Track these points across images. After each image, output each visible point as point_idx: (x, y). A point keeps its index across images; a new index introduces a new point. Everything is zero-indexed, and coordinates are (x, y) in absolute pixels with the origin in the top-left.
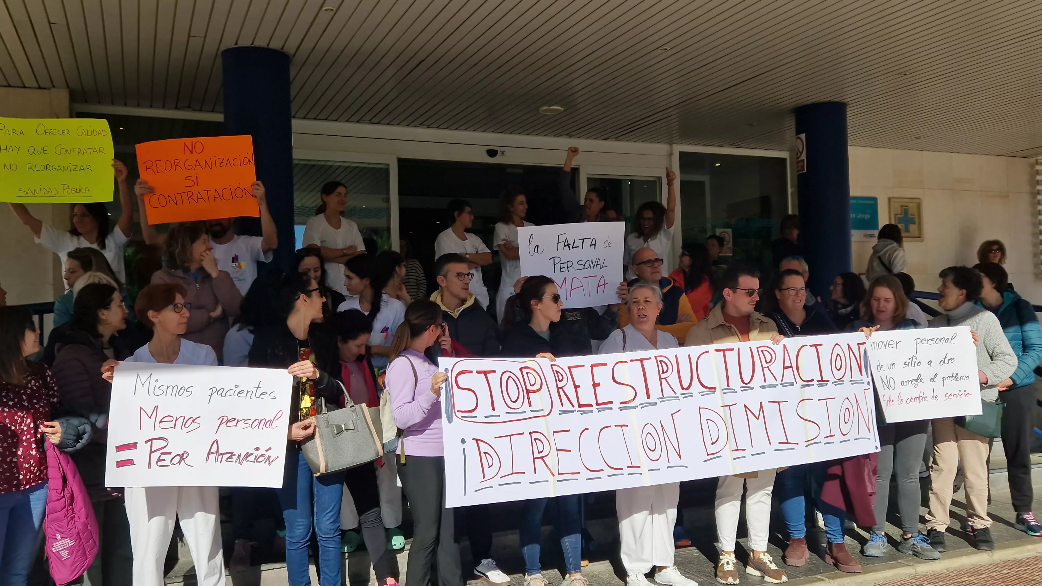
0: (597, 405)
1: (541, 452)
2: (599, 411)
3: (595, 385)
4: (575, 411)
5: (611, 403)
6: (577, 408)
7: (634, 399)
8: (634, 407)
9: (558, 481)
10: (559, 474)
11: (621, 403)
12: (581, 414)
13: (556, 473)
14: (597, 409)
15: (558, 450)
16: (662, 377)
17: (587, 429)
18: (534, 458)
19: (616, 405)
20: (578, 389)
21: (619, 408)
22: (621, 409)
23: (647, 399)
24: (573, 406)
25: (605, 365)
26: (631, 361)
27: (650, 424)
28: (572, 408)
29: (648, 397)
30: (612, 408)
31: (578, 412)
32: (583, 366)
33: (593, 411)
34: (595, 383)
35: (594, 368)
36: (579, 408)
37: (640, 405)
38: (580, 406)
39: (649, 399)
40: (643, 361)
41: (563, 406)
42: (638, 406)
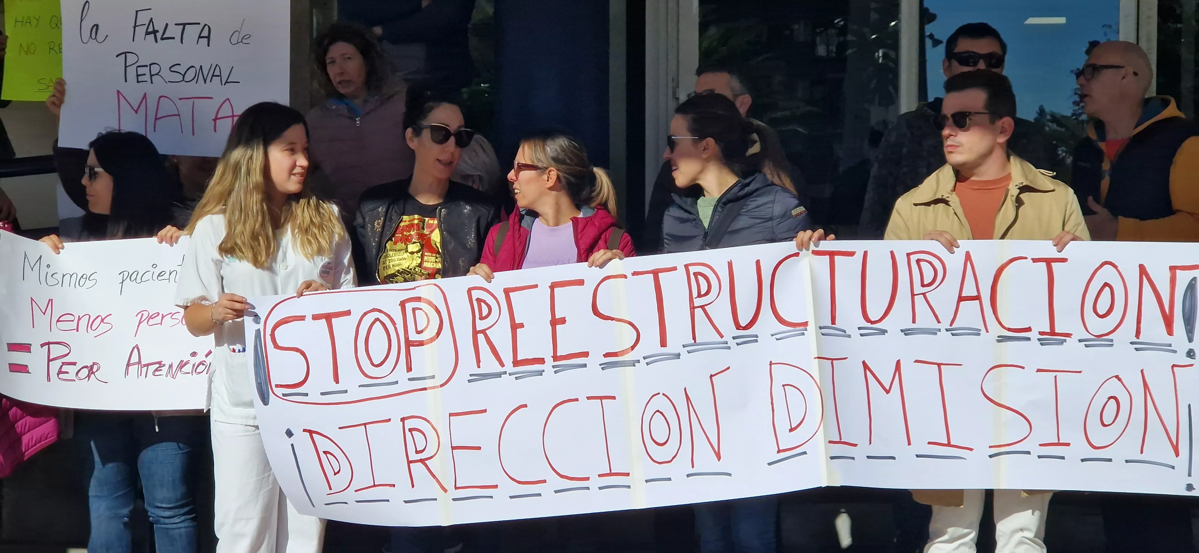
0: (555, 360)
1: (421, 451)
2: (556, 372)
3: (555, 322)
4: (505, 373)
5: (586, 354)
6: (509, 366)
7: (633, 348)
8: (633, 363)
9: (454, 499)
10: (456, 487)
11: (607, 355)
12: (517, 378)
13: (450, 486)
14: (554, 367)
15: (453, 448)
16: (696, 305)
17: (525, 406)
18: (409, 462)
19: (596, 359)
20: (519, 331)
21: (600, 365)
22: (605, 366)
23: (661, 347)
24: (502, 365)
25: (581, 282)
26: (635, 274)
27: (664, 394)
28: (499, 369)
29: (663, 344)
30: (585, 366)
31: (510, 374)
32: (536, 286)
33: (544, 371)
34: (557, 318)
35: (556, 290)
36: (514, 367)
37: (644, 358)
38: (516, 363)
39: (664, 347)
40: (660, 274)
41: (479, 367)
42: (642, 360)
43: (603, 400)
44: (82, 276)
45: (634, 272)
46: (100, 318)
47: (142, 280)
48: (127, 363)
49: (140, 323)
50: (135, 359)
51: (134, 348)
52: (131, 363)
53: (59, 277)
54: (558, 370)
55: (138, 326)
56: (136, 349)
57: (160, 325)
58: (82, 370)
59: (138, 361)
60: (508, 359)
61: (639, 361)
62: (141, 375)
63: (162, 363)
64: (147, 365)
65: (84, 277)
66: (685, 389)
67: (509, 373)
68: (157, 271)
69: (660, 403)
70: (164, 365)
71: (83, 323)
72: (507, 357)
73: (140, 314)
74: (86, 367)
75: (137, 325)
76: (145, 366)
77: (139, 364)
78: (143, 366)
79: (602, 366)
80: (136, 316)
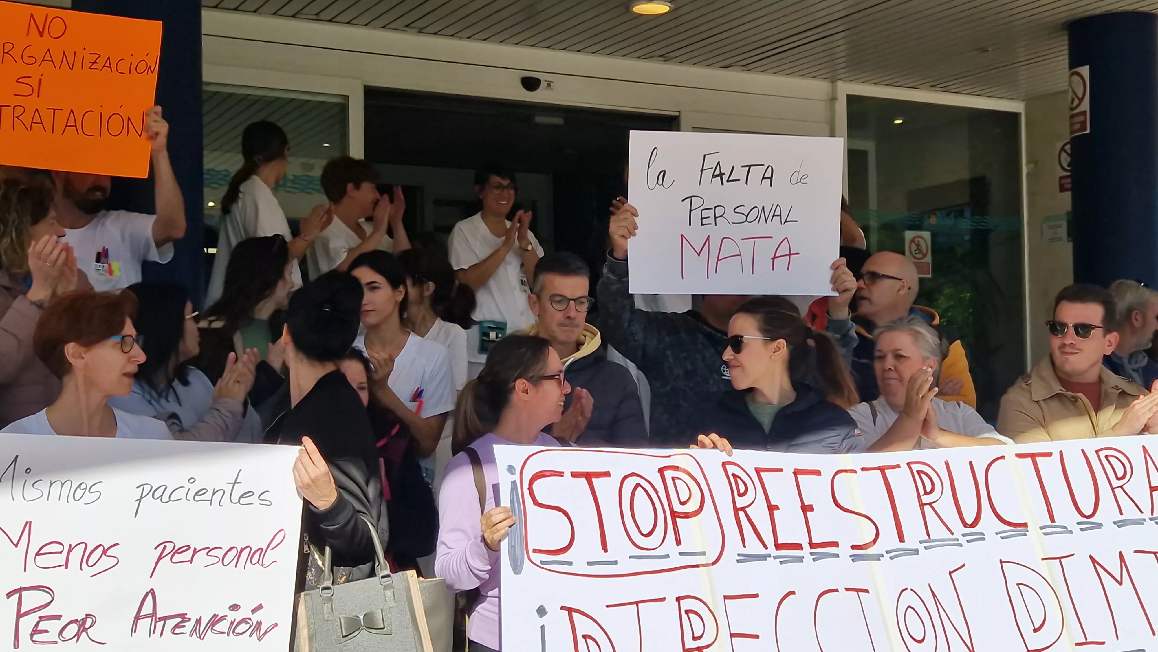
26: (864, 469)
29: (901, 539)
30: (837, 556)
34: (805, 504)
35: (799, 476)
39: (902, 542)
40: (886, 471)
42: (885, 554)
43: (859, 593)
46: (101, 548)
47: (171, 499)
48: (134, 615)
49: (160, 558)
51: (147, 594)
55: (156, 564)
56: (150, 595)
57: (189, 562)
58: (69, 626)
59: (151, 613)
62: (154, 633)
63: (186, 616)
64: (165, 619)
70: (189, 619)
71: (77, 554)
73: (162, 546)
74: (76, 621)
75: (156, 561)
76: (161, 619)
77: (153, 616)
80: (156, 548)
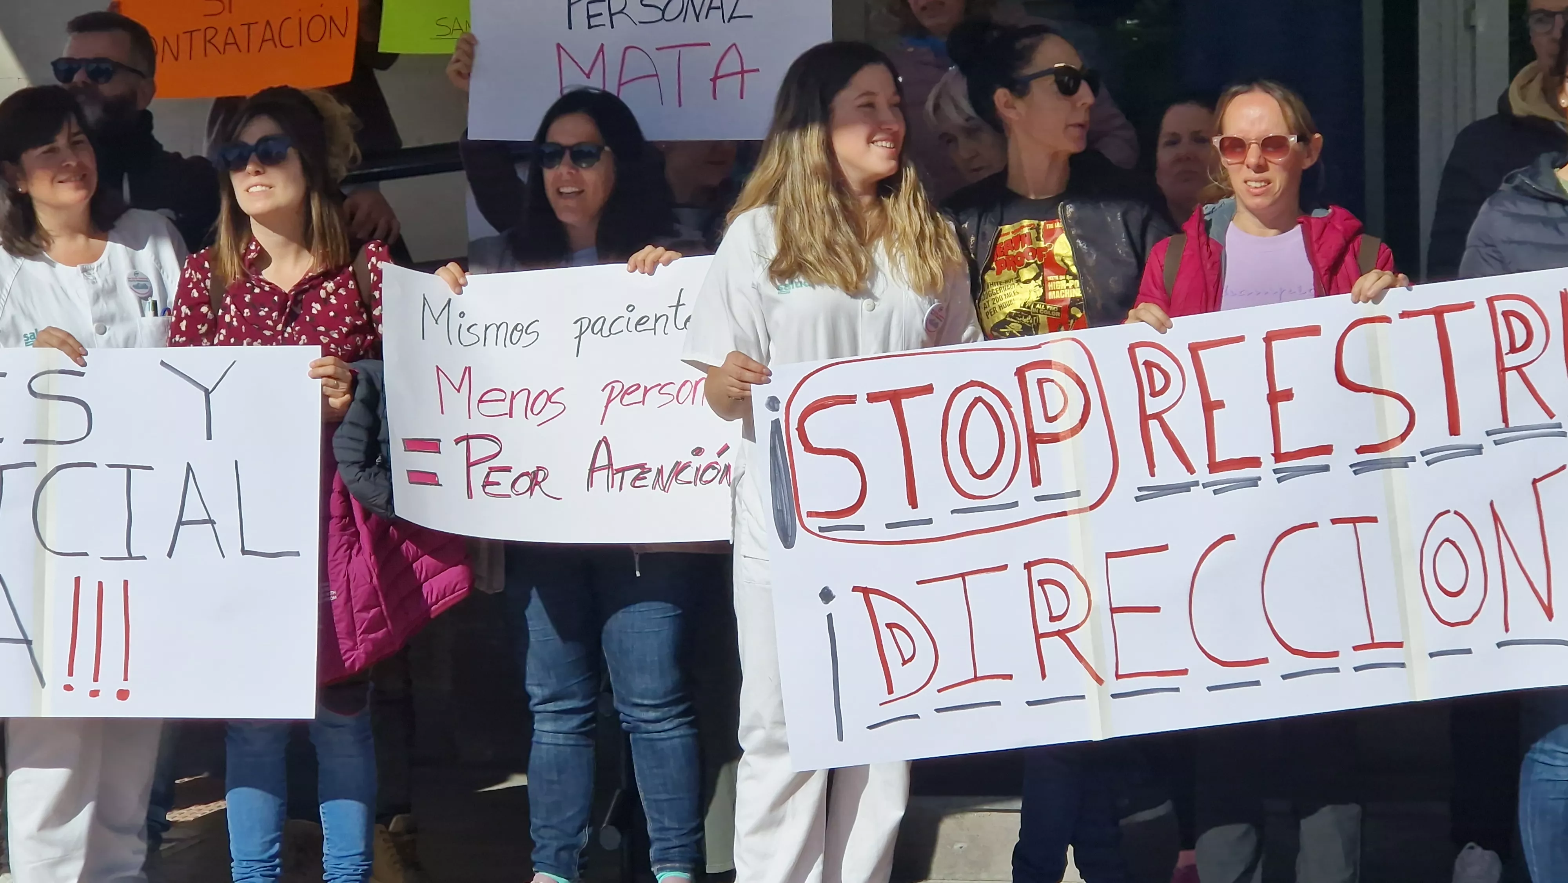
0: (1277, 461)
1: (1060, 618)
2: (1279, 480)
3: (1276, 397)
4: (1196, 483)
5: (1326, 450)
6: (1202, 474)
7: (1403, 437)
8: (1404, 463)
9: (1114, 696)
10: (1118, 676)
11: (1361, 450)
12: (1215, 492)
13: (1108, 675)
14: (1276, 471)
15: (1114, 610)
16: (1507, 366)
17: (1231, 537)
18: (1039, 636)
19: (1343, 458)
20: (1216, 413)
21: (1351, 466)
22: (1358, 468)
23: (1451, 435)
24: (1191, 470)
25: (1314, 331)
26: (1404, 315)
27: (1456, 513)
28: (1185, 477)
29: (1454, 429)
30: (1326, 468)
31: (1205, 486)
32: (1241, 339)
33: (1259, 479)
34: (1278, 390)
35: (1274, 344)
36: (1210, 473)
37: (1423, 454)
38: (1214, 466)
39: (1455, 435)
40: (1445, 315)
41: (1153, 475)
42: (1419, 457)
43: (1357, 524)
44: (515, 328)
45: (1403, 311)
46: (545, 394)
47: (612, 332)
48: (591, 467)
49: (609, 401)
50: (602, 460)
51: (600, 442)
52: (596, 466)
53: (479, 330)
54: (1282, 476)
55: (606, 407)
56: (603, 443)
57: (641, 404)
58: (521, 479)
59: (607, 463)
60: (1199, 459)
61: (1413, 459)
62: (612, 487)
63: (646, 467)
64: (623, 470)
65: (518, 329)
66: (1492, 504)
67: (1203, 484)
68: (635, 317)
69: (1450, 526)
70: (650, 470)
71: (520, 402)
72: (1199, 457)
73: (610, 388)
74: (526, 474)
75: (605, 405)
76: (618, 471)
77: (609, 468)
78: (615, 472)
79: (1353, 469)
80: (603, 390)
